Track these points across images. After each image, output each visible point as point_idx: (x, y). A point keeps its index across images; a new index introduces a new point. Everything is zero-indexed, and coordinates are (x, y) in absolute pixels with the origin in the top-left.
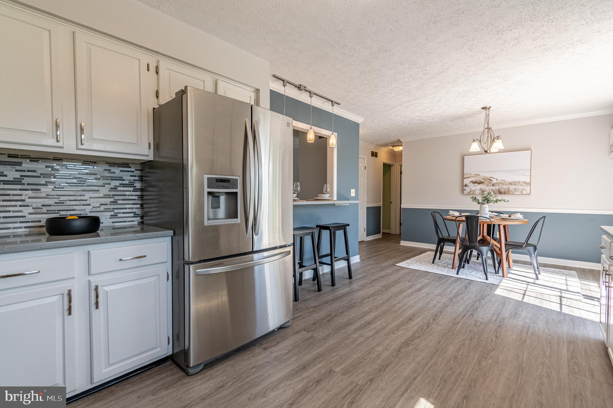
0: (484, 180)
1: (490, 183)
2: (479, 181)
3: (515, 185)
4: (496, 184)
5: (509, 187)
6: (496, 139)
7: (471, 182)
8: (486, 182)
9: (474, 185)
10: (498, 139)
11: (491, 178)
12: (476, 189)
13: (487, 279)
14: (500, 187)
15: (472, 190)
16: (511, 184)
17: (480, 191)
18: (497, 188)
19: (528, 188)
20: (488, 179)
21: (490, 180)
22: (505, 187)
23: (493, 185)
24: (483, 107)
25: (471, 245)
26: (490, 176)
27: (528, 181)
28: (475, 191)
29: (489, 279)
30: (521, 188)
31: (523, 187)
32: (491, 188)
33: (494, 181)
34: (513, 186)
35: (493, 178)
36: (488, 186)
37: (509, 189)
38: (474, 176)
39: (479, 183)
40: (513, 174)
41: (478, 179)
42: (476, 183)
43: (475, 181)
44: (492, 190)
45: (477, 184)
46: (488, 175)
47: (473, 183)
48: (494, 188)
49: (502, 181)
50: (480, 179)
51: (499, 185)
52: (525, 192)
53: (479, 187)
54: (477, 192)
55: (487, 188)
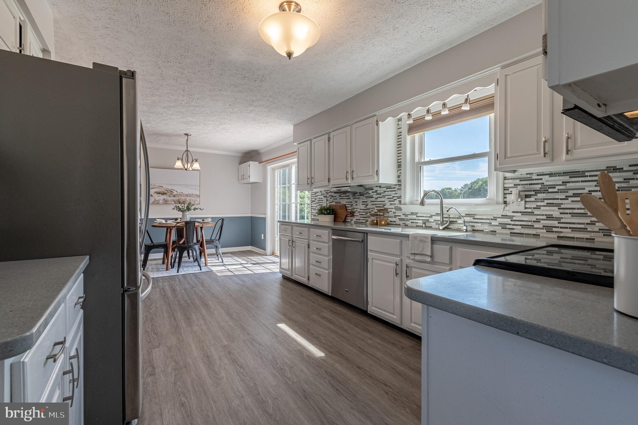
0: (166, 192)
1: (171, 194)
2: (162, 192)
3: (190, 197)
4: (176, 195)
5: (186, 198)
6: (195, 161)
7: (155, 192)
8: (168, 193)
9: (158, 195)
10: (196, 161)
11: (172, 190)
12: (160, 199)
13: (201, 270)
14: (179, 198)
15: (156, 200)
16: (187, 196)
17: (163, 201)
18: (177, 198)
19: (198, 199)
20: (170, 191)
21: (172, 192)
22: (183, 198)
23: (174, 196)
24: (186, 133)
25: (188, 246)
26: (171, 189)
27: (198, 194)
28: (159, 201)
29: (202, 269)
30: (194, 199)
31: (195, 199)
32: (172, 198)
33: (175, 193)
34: (189, 198)
35: (174, 190)
36: (170, 197)
37: (186, 200)
38: (158, 188)
39: (162, 194)
40: (189, 188)
41: (162, 190)
42: (159, 193)
43: (159, 192)
44: (173, 200)
45: (160, 195)
46: (170, 187)
47: (157, 194)
48: (175, 198)
49: (181, 193)
50: (163, 191)
51: (178, 196)
52: (196, 203)
53: (162, 197)
54: (161, 202)
55: (169, 199)
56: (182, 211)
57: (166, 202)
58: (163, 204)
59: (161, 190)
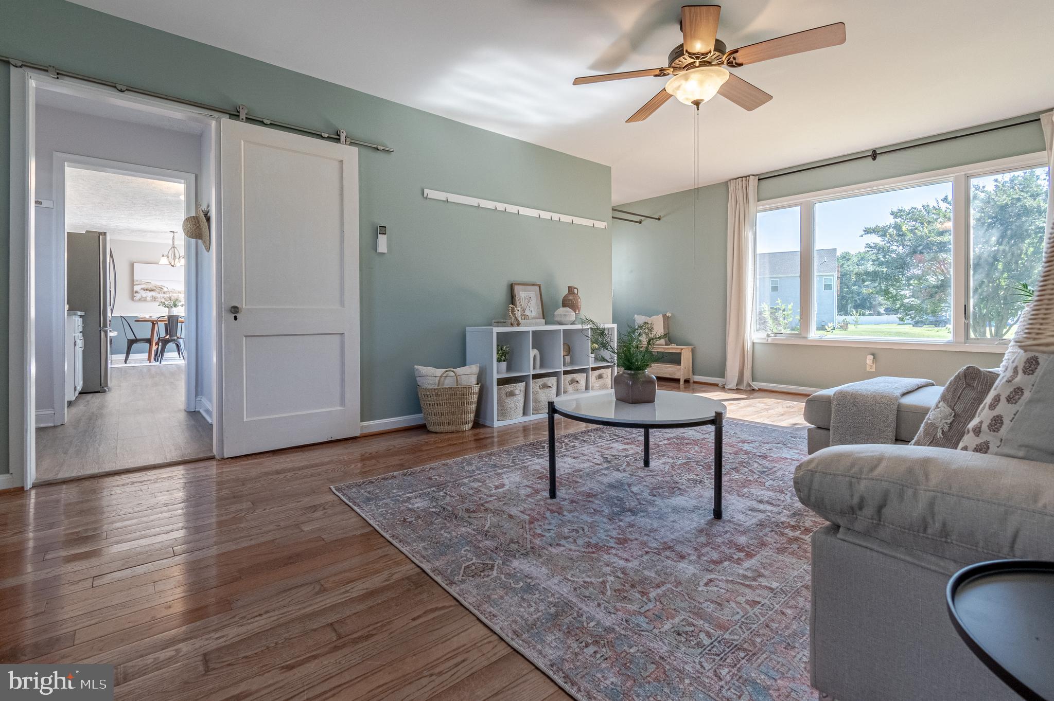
0: (155, 288)
1: (161, 291)
2: (150, 289)
4: (167, 292)
5: (178, 296)
7: (141, 289)
8: (157, 290)
9: (145, 292)
12: (147, 296)
14: (171, 295)
15: (143, 297)
18: (168, 295)
20: (159, 287)
21: (161, 288)
22: (175, 295)
23: (164, 293)
26: (161, 285)
28: (146, 298)
32: (162, 295)
33: (165, 290)
35: (164, 287)
36: (159, 293)
38: (145, 283)
39: (150, 291)
42: (147, 290)
43: (145, 288)
44: (163, 297)
46: (159, 284)
48: (165, 295)
49: (172, 290)
51: (169, 293)
53: (150, 294)
54: (149, 299)
55: (159, 296)
56: (168, 307)
57: (154, 299)
58: (151, 301)
59: (149, 286)
